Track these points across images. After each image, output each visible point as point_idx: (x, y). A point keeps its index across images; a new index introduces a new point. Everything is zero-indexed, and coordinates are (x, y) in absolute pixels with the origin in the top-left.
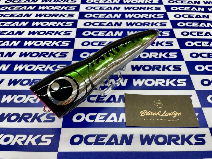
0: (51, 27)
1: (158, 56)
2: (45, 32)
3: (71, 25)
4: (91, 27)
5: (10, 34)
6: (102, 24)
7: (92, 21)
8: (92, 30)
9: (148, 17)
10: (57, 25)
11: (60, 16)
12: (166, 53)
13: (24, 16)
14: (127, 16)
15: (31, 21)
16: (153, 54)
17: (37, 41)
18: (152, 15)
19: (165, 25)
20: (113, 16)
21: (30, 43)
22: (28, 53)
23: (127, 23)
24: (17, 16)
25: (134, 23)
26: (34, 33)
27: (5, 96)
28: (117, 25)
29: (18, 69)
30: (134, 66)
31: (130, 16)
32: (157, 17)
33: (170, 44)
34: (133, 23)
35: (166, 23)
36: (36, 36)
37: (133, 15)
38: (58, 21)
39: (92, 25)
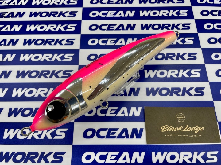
0: (50, 32)
1: (177, 75)
2: (43, 40)
3: (73, 29)
4: (98, 32)
5: (2, 43)
6: (111, 26)
7: (99, 23)
8: (99, 37)
9: (168, 14)
10: (57, 30)
11: (59, 16)
12: (187, 71)
13: (16, 17)
14: (141, 14)
15: (25, 24)
16: (172, 72)
17: (34, 54)
18: (173, 12)
19: (189, 28)
20: (125, 14)
21: (26, 57)
22: (26, 72)
23: (142, 25)
24: (8, 17)
25: (151, 25)
26: (30, 42)
27: (6, 130)
28: (129, 29)
29: (17, 95)
30: (150, 90)
31: (146, 13)
32: (180, 15)
33: (193, 57)
34: (149, 25)
35: (190, 24)
36: (33, 47)
37: (149, 11)
38: (57, 23)
39: (98, 29)
